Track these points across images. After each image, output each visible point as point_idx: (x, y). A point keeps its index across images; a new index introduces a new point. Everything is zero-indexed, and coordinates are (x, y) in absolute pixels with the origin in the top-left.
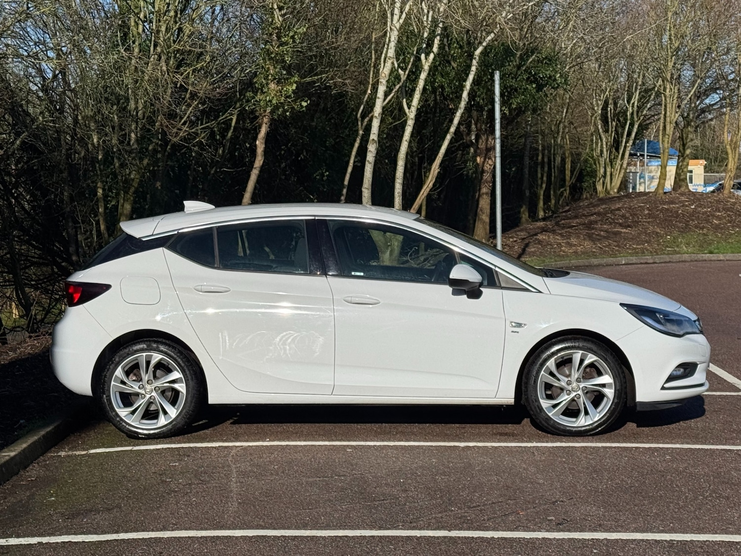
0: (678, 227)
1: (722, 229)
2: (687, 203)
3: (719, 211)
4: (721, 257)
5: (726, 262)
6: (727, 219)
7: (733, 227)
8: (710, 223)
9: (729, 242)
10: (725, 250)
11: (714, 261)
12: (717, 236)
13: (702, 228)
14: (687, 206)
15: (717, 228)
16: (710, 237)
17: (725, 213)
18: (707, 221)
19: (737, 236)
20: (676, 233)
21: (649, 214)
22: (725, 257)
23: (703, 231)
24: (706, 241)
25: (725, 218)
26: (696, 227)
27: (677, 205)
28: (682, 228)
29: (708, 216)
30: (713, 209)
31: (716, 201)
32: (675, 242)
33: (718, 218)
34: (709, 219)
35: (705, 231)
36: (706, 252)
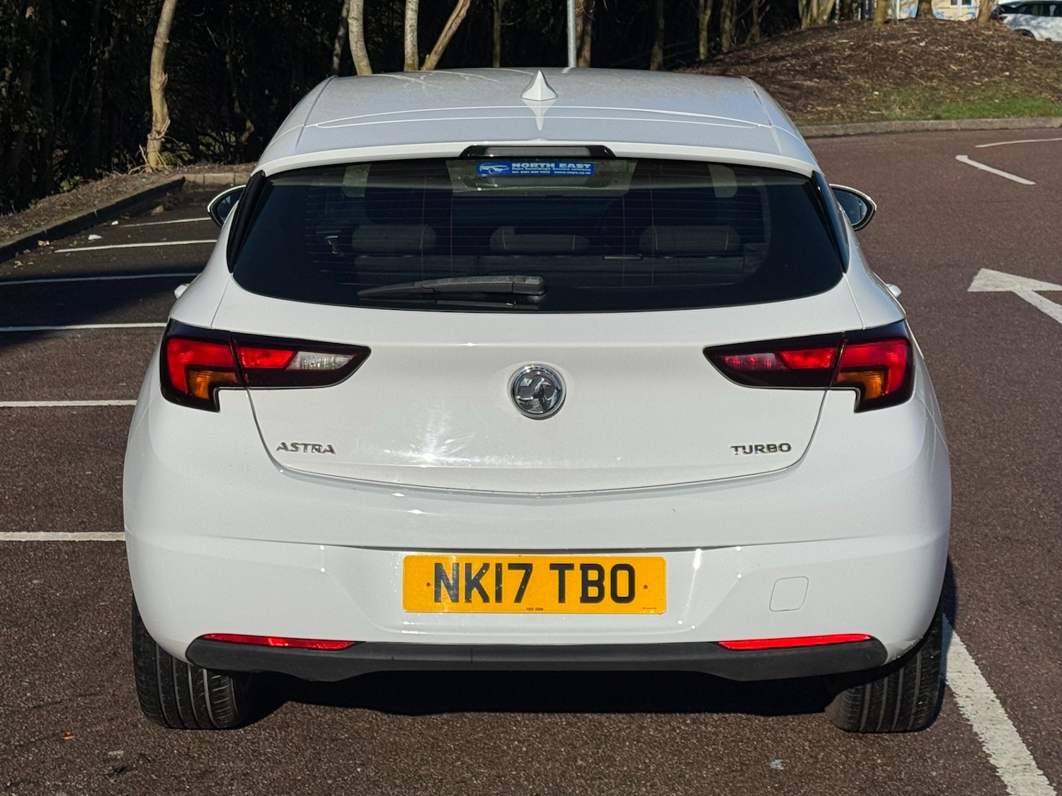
0: (894, 77)
1: (961, 78)
2: (914, 38)
3: (962, 51)
4: (954, 124)
5: (962, 133)
6: (972, 63)
7: (980, 75)
8: (945, 69)
9: (969, 100)
10: (959, 113)
11: (942, 130)
12: (952, 91)
13: (931, 79)
14: (913, 42)
15: (955, 77)
16: (942, 93)
17: (970, 54)
18: (941, 66)
19: (984, 91)
20: (889, 86)
21: (850, 56)
22: (958, 124)
23: (931, 82)
24: (933, 100)
25: (969, 60)
26: (922, 77)
27: (899, 42)
28: (900, 78)
29: (944, 59)
30: (953, 48)
31: (962, 33)
32: (884, 102)
33: (959, 61)
34: (944, 64)
35: (935, 83)
36: (929, 116)
